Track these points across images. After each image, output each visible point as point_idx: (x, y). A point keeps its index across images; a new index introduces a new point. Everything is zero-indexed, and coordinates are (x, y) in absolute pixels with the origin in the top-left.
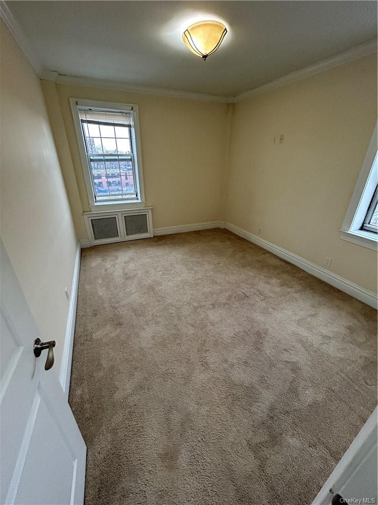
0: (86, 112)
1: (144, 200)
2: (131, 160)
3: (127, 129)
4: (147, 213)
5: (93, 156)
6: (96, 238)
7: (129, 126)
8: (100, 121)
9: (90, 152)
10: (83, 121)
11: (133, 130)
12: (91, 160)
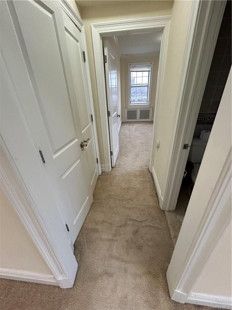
0: (133, 67)
1: (150, 104)
2: (147, 86)
3: (148, 72)
4: (150, 110)
5: (133, 85)
6: (128, 119)
7: (149, 71)
8: (138, 70)
9: (132, 83)
10: (131, 71)
11: (150, 72)
12: (132, 87)
